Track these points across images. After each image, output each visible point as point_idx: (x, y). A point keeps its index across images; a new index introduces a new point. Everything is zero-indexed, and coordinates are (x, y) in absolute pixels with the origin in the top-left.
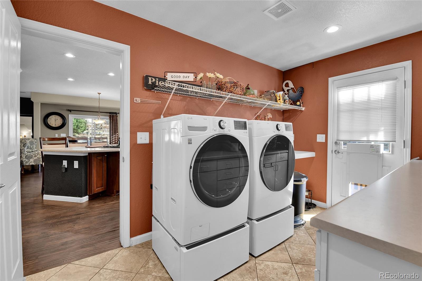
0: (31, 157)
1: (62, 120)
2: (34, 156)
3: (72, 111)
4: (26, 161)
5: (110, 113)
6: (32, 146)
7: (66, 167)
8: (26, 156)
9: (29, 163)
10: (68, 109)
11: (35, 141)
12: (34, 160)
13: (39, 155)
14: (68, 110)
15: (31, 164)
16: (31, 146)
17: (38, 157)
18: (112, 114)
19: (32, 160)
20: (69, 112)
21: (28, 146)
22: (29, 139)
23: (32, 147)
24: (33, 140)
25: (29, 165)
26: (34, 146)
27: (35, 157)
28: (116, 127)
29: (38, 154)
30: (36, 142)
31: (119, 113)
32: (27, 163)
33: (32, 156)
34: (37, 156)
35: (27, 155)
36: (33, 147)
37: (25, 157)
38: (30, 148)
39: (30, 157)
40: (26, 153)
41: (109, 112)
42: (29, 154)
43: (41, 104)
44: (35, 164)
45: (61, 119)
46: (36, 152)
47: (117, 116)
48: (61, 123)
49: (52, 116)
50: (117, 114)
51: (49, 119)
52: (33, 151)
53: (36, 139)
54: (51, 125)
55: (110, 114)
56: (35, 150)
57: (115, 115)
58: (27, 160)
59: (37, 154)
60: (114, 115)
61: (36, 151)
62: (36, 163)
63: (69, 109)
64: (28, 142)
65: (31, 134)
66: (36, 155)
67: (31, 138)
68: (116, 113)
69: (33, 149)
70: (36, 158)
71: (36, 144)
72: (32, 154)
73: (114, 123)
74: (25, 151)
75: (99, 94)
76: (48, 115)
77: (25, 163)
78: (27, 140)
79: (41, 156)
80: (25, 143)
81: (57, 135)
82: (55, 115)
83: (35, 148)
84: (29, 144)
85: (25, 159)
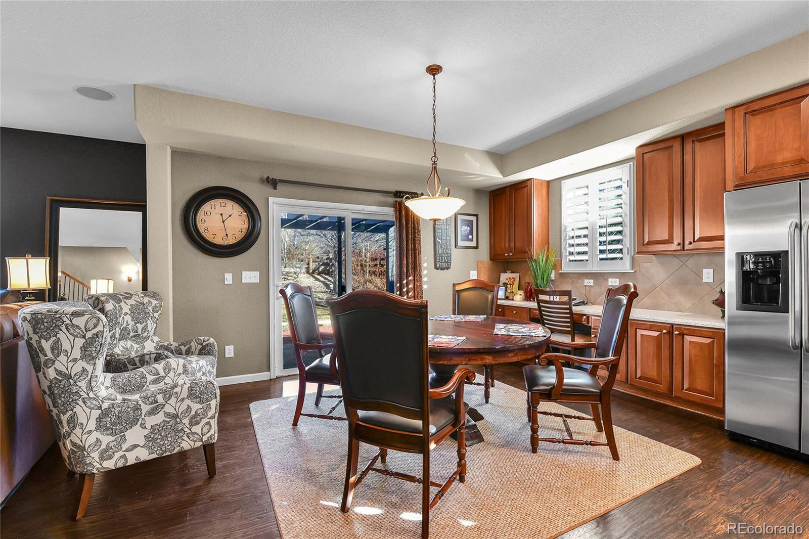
0: (131, 418)
1: (246, 221)
2: (149, 408)
3: (278, 184)
4: (104, 446)
5: (397, 194)
6: (140, 326)
8: (105, 413)
9: (117, 455)
10: (265, 177)
11: (154, 302)
12: (146, 432)
13: (173, 400)
14: (267, 181)
15: (131, 461)
16: (138, 325)
17: (167, 415)
19: (135, 435)
20: (269, 189)
21: (125, 329)
22: (128, 296)
23: (140, 332)
24: (146, 300)
25: (120, 464)
26: (151, 325)
27: (152, 412)
30: (155, 310)
32: (110, 458)
33: (137, 408)
34: (168, 409)
35: (105, 405)
36: (145, 329)
37: (99, 419)
38: (132, 334)
39: (124, 416)
41: (395, 190)
43: (175, 153)
44: (154, 456)
45: (244, 216)
48: (245, 228)
49: (213, 202)
51: (201, 215)
53: (155, 295)
54: (208, 236)
55: (398, 199)
56: (152, 340)
58: (106, 439)
62: (160, 446)
63: (271, 178)
64: (126, 309)
66: (160, 398)
67: (139, 289)
70: (159, 418)
71: (156, 315)
72: (136, 397)
73: (411, 230)
74: (93, 384)
75: (434, 70)
76: (199, 200)
77: (95, 455)
78: (120, 300)
79: (184, 407)
80: (95, 331)
81: (229, 278)
82: (221, 200)
83: (152, 333)
84: (128, 318)
85: (96, 435)
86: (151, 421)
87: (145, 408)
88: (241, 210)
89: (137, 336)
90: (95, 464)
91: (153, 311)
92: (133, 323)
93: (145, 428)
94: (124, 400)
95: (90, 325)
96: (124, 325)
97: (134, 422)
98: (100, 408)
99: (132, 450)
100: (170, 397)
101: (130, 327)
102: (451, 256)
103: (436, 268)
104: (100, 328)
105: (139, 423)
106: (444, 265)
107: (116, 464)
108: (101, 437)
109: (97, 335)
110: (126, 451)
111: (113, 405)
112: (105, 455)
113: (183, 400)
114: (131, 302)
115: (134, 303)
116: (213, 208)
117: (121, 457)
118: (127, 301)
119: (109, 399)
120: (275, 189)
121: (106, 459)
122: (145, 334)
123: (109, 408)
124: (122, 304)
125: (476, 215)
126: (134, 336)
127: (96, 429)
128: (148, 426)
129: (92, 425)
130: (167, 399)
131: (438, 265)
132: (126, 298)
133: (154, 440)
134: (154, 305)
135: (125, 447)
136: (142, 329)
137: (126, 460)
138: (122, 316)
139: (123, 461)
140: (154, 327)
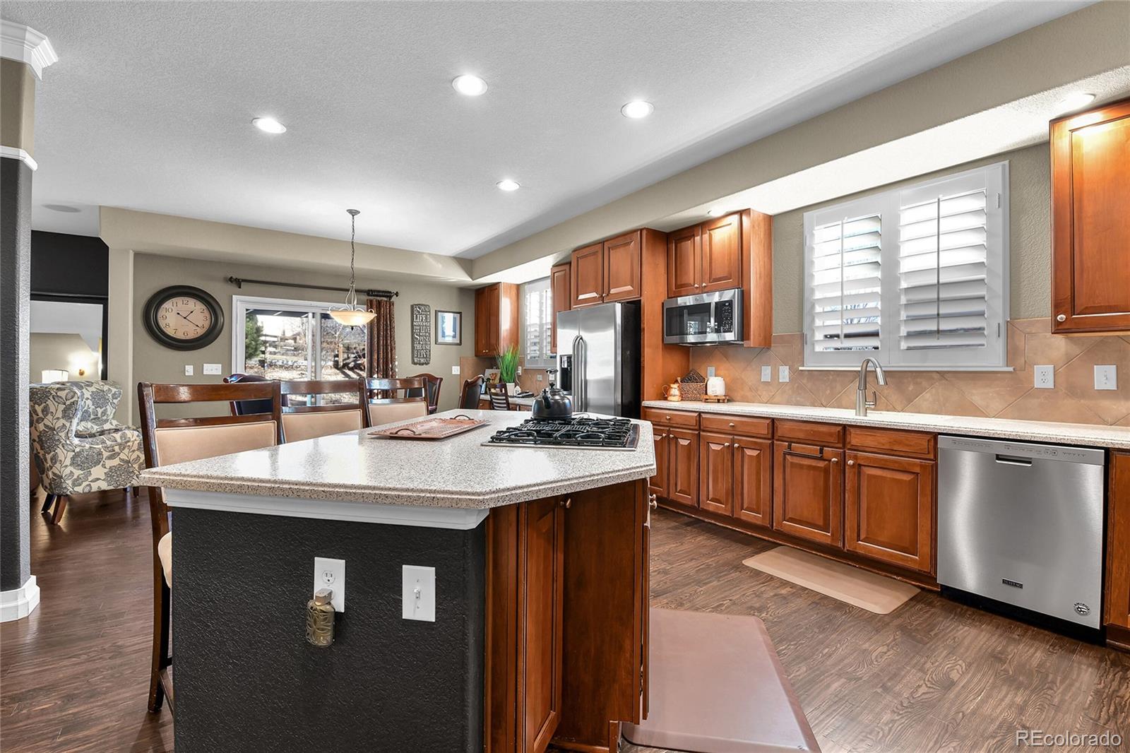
0: (96, 460)
1: (209, 317)
2: (108, 454)
3: (242, 284)
4: (75, 477)
5: (369, 292)
6: (100, 411)
7: (339, 604)
8: (77, 455)
9: (85, 484)
10: (229, 276)
11: (114, 390)
12: (106, 470)
13: (126, 451)
14: (231, 280)
15: (95, 489)
16: (99, 409)
17: (122, 460)
18: (377, 296)
19: (98, 471)
20: (233, 287)
21: (86, 411)
22: (90, 384)
23: (99, 415)
24: (106, 388)
25: (87, 490)
26: (110, 411)
27: (110, 458)
28: (389, 342)
29: (123, 446)
30: (114, 396)
31: (397, 294)
32: (80, 485)
33: (100, 454)
34: (122, 456)
35: (77, 450)
36: (104, 413)
37: (73, 459)
38: (92, 417)
39: (90, 458)
40: (76, 441)
41: (367, 289)
42: (87, 446)
43: (138, 255)
44: (112, 488)
45: (207, 313)
46: (114, 435)
47: (391, 304)
48: (207, 324)
49: (174, 300)
50: (390, 297)
51: (161, 313)
52: (102, 433)
53: (114, 384)
54: (169, 330)
55: (370, 297)
56: (111, 423)
57: (385, 299)
58: (77, 473)
59: (120, 445)
60: (381, 298)
61: (116, 430)
62: (116, 481)
63: (234, 277)
64: (87, 395)
65: (100, 367)
66: (116, 449)
67: (100, 379)
68: (388, 295)
69: (106, 421)
70: (116, 462)
71: (115, 401)
72: (100, 446)
73: (383, 327)
74: (69, 435)
75: (353, 213)
76: (162, 297)
77: (69, 482)
78: (82, 388)
79: (134, 456)
80: (72, 400)
81: (190, 370)
82: (183, 298)
83: (111, 417)
84: (89, 402)
85: (70, 469)
86: (109, 463)
87: (106, 454)
88: (204, 307)
89: (97, 419)
90: (69, 488)
91: (113, 398)
92: (94, 407)
93: (105, 467)
94: (91, 447)
95: (69, 396)
96: (85, 408)
97: (98, 463)
98: (74, 451)
99: (95, 481)
100: (124, 448)
101: (91, 410)
102: (430, 351)
103: (414, 363)
104: (75, 399)
105: (101, 464)
106: (422, 361)
107: (84, 489)
108: (74, 471)
109: (73, 403)
110: (91, 481)
111: (83, 450)
112: (77, 482)
113: (134, 451)
114: (92, 389)
115: (95, 390)
116: (175, 304)
117: (87, 485)
118: (88, 388)
119: (80, 446)
120: (240, 287)
121: (77, 486)
122: (105, 418)
123: (80, 452)
124: (84, 390)
125: (460, 313)
126: (94, 419)
127: (71, 465)
128: (108, 467)
129: (68, 462)
130: (122, 449)
131: (416, 361)
132: (88, 385)
133: (111, 476)
134: (113, 392)
135: (90, 479)
136: (102, 413)
137: (91, 488)
138: (84, 400)
139: (88, 488)
140: (113, 412)
